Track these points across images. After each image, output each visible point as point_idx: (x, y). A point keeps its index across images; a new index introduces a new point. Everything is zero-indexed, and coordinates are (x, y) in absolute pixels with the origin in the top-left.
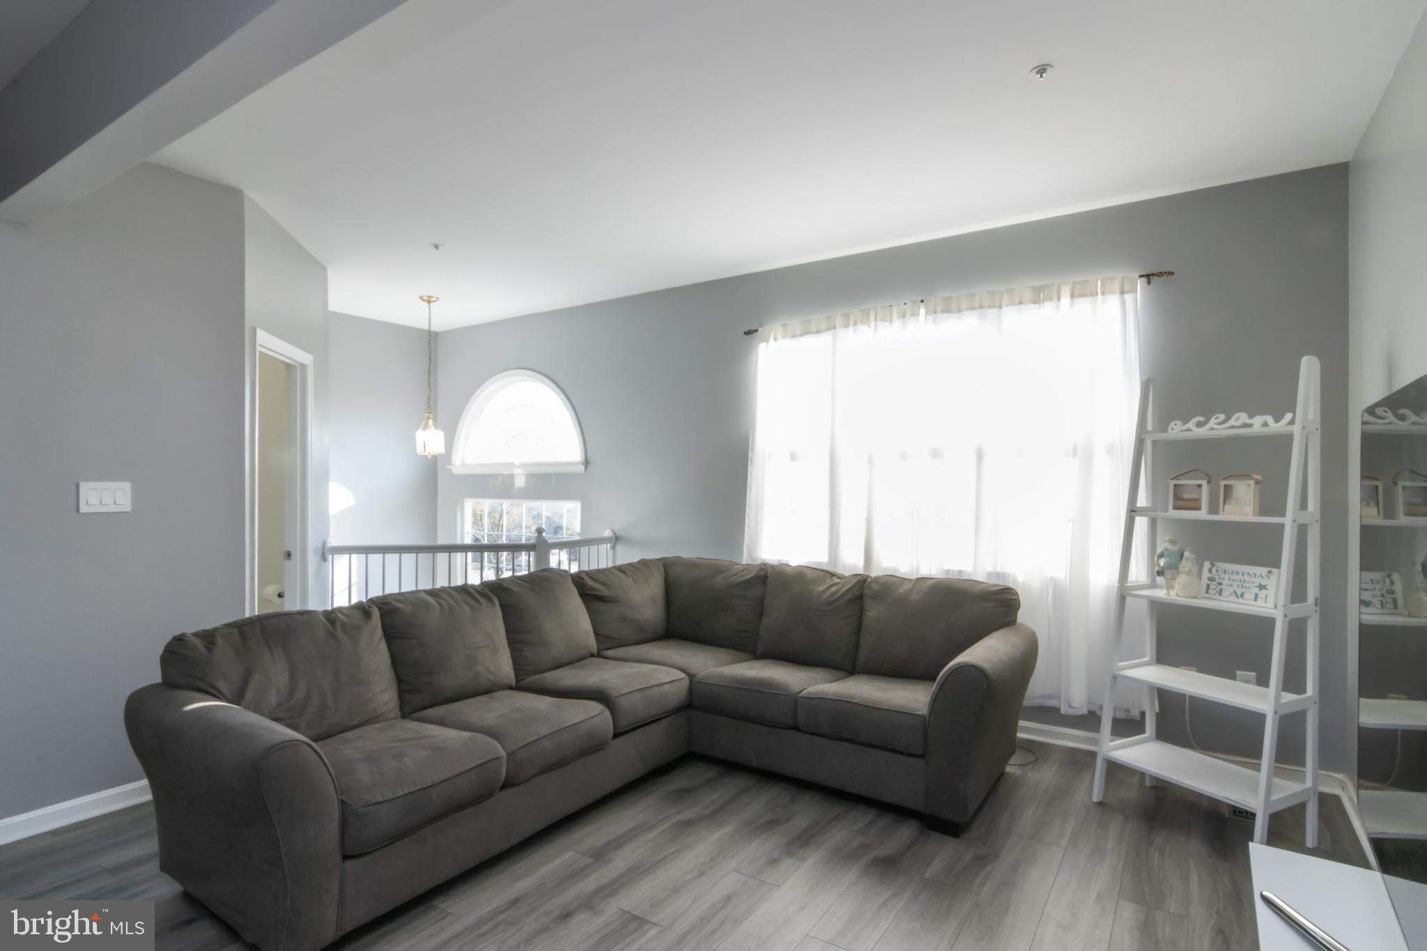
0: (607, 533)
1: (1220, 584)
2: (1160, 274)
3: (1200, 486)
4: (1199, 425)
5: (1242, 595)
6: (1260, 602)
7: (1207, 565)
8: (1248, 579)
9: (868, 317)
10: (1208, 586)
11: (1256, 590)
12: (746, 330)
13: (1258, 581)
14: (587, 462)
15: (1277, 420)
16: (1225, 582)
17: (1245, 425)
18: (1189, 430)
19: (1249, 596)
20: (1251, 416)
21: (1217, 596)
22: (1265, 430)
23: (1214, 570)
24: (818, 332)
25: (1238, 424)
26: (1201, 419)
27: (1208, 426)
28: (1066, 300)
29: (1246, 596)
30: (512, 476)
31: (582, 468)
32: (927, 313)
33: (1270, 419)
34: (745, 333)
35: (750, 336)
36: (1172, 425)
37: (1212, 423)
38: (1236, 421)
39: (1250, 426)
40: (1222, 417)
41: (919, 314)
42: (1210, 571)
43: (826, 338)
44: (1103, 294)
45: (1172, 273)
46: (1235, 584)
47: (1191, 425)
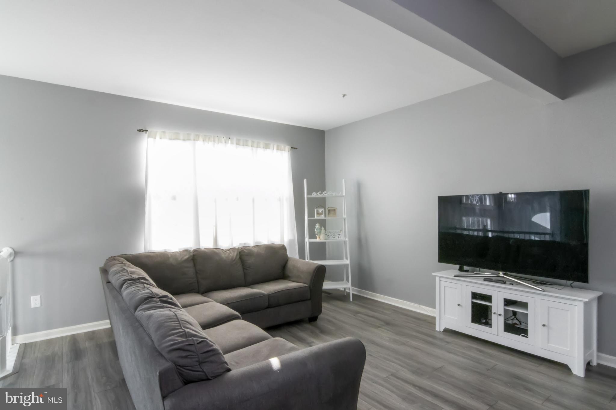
1: (328, 235)
2: (295, 148)
3: (322, 210)
4: (320, 194)
5: (335, 237)
6: (339, 238)
8: (335, 233)
11: (338, 236)
12: (139, 129)
13: (338, 233)
16: (330, 235)
18: (318, 195)
21: (328, 239)
23: (326, 232)
25: (330, 194)
26: (321, 192)
27: (323, 194)
28: (275, 150)
29: (336, 237)
35: (141, 132)
36: (313, 193)
38: (330, 193)
41: (228, 143)
45: (297, 149)
46: (333, 235)
47: (318, 193)
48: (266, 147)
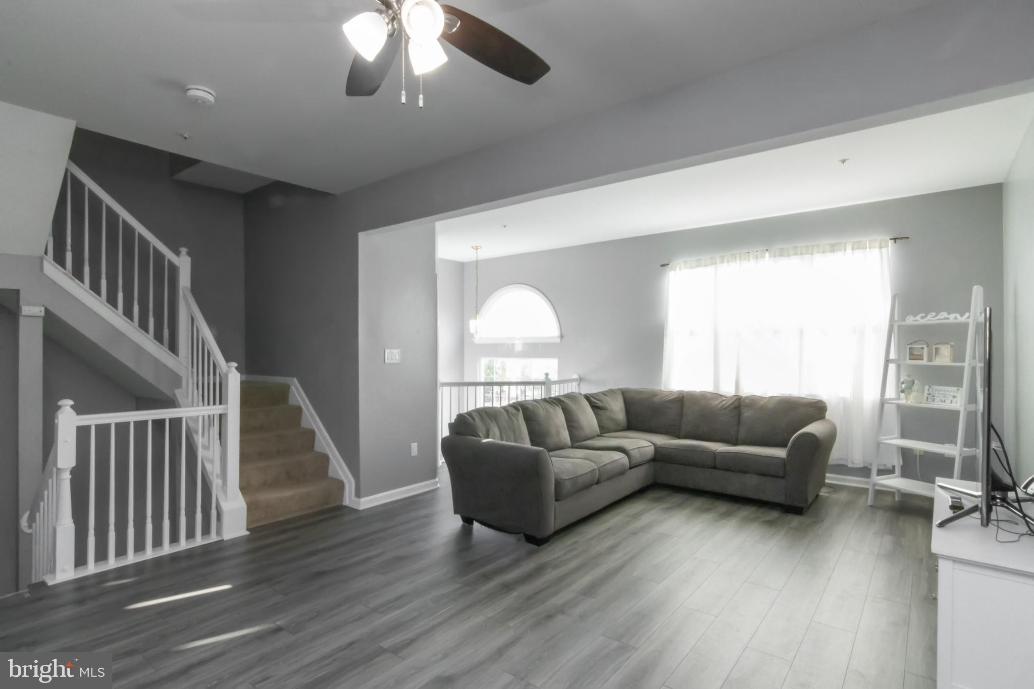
0: (575, 376)
1: (934, 396)
2: (901, 238)
3: (923, 348)
4: (922, 318)
5: (945, 401)
6: (954, 404)
7: (927, 387)
8: (947, 393)
9: (736, 258)
10: (927, 397)
11: (951, 398)
12: (662, 264)
13: (953, 394)
14: (562, 337)
15: (962, 316)
16: (936, 395)
17: (946, 319)
18: (917, 320)
19: (948, 401)
20: (949, 314)
21: (932, 402)
22: (955, 321)
23: (930, 390)
24: (706, 266)
25: (941, 318)
26: (924, 315)
27: (927, 318)
28: (849, 250)
29: (946, 401)
30: (513, 345)
31: (559, 340)
32: (770, 257)
33: (958, 316)
34: (661, 266)
35: (664, 267)
36: (908, 317)
37: (929, 317)
38: (941, 316)
39: (949, 318)
40: (934, 314)
41: (765, 257)
42: (928, 390)
43: (711, 269)
44: (870, 248)
45: (908, 238)
46: (941, 396)
47: (918, 318)
48: (833, 248)
